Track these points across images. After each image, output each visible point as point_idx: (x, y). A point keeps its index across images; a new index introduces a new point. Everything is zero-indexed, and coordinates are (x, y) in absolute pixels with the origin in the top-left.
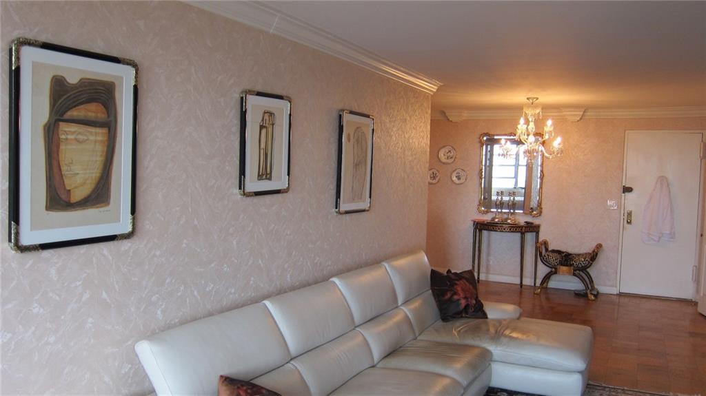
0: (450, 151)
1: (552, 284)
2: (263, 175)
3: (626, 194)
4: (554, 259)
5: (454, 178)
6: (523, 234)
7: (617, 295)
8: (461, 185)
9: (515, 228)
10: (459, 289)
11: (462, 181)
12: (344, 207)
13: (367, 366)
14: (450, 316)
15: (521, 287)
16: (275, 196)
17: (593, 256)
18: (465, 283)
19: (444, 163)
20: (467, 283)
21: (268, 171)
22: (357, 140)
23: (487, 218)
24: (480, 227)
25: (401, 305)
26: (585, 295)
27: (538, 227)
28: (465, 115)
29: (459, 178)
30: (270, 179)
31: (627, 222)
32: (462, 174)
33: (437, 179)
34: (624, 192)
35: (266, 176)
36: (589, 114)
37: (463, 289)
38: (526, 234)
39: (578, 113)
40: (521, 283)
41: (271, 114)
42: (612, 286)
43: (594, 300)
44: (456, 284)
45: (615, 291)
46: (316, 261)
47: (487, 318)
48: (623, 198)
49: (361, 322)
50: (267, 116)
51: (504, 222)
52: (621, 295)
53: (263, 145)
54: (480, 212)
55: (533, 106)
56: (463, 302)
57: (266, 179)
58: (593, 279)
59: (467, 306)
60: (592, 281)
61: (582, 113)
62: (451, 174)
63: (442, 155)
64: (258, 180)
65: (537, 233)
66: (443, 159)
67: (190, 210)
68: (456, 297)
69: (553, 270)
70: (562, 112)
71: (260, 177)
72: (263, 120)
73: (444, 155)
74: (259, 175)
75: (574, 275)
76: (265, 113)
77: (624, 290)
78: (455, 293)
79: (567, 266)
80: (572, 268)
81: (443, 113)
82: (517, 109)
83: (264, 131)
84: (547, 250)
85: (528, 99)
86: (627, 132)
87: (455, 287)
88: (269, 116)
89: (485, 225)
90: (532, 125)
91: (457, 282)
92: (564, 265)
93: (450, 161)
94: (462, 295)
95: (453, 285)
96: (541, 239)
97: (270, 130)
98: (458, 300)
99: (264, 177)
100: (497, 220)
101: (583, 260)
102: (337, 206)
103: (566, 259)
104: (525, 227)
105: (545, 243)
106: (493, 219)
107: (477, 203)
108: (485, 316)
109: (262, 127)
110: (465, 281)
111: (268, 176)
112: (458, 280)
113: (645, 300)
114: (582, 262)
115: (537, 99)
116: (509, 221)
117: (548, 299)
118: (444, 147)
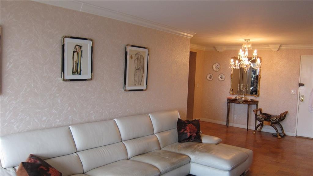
0: (218, 65)
1: (264, 130)
2: (75, 72)
3: (301, 87)
4: (262, 117)
5: (219, 78)
6: (249, 105)
7: (295, 137)
8: (223, 81)
9: (246, 102)
10: (188, 128)
11: (223, 80)
12: (128, 88)
13: (122, 159)
14: (182, 140)
15: (247, 130)
16: (84, 82)
17: (283, 117)
18: (191, 125)
19: (215, 71)
20: (193, 126)
21: (79, 70)
22: (137, 59)
23: (233, 97)
24: (230, 101)
25: (156, 133)
26: (277, 136)
27: (258, 102)
28: (225, 49)
29: (222, 78)
30: (80, 74)
31: (301, 101)
32: (223, 76)
33: (212, 78)
34: (300, 86)
35: (77, 73)
36: (283, 47)
37: (190, 129)
38: (250, 105)
39: (277, 47)
40: (248, 128)
41: (80, 46)
42: (293, 132)
43: (280, 139)
44: (187, 126)
45: (294, 135)
46: (111, 111)
47: (202, 142)
48: (299, 89)
49: (126, 139)
50: (77, 47)
51: (241, 99)
52: (297, 137)
53: (75, 59)
54: (231, 94)
55: (247, 43)
56: (189, 134)
57: (77, 74)
58: (284, 128)
59: (190, 136)
60: (283, 130)
61: (279, 47)
62: (218, 76)
63: (214, 67)
64: (72, 74)
65: (257, 105)
66: (215, 69)
67: (33, 86)
68: (185, 132)
69: (261, 123)
70: (269, 47)
71: (73, 73)
72: (75, 49)
73: (215, 67)
74: (73, 72)
75: (271, 126)
76: (76, 46)
77: (299, 135)
78: (186, 130)
79: (268, 121)
80: (270, 122)
81: (215, 48)
82: (240, 45)
83: (75, 54)
84: (261, 113)
85: (245, 40)
86: (302, 56)
87: (186, 127)
88: (79, 47)
89: (231, 100)
90: (247, 53)
91: (187, 125)
92: (267, 121)
93: (218, 70)
94: (189, 131)
95: (185, 126)
96: (259, 107)
97: (80, 53)
98: (187, 133)
99: (76, 73)
100: (237, 98)
101: (276, 118)
102: (124, 87)
103: (268, 117)
104: (250, 102)
105: (260, 110)
106: (236, 98)
107: (229, 90)
108: (201, 141)
109: (74, 52)
110: (192, 124)
111: (79, 73)
112: (188, 124)
113: (308, 140)
114: (275, 119)
115: (249, 40)
116: (243, 99)
117: (261, 137)
118: (215, 63)
